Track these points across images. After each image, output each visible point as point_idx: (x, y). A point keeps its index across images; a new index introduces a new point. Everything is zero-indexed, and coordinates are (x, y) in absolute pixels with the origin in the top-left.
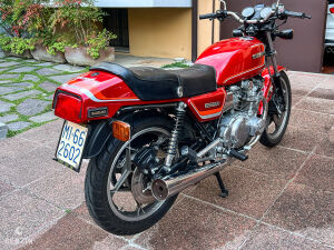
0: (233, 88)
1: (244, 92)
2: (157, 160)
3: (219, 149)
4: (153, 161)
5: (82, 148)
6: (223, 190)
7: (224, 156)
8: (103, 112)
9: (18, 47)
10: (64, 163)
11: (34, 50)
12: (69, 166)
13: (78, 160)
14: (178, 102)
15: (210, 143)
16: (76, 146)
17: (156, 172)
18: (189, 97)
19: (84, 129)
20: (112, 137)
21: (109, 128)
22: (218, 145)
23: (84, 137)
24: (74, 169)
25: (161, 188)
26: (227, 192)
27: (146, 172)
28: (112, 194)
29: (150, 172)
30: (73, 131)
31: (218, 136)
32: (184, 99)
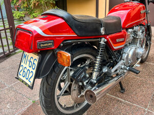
0: (130, 30)
1: (135, 33)
2: (88, 76)
3: (123, 66)
4: (85, 77)
5: (34, 71)
6: (122, 88)
7: (125, 71)
8: (50, 44)
9: (17, 16)
10: (23, 81)
11: (25, 17)
12: (26, 84)
13: (32, 80)
14: (101, 38)
15: (117, 63)
16: (31, 69)
17: (87, 83)
18: (108, 35)
19: (36, 57)
20: (57, 63)
21: (54, 56)
22: (122, 64)
23: (36, 63)
24: (29, 86)
25: (91, 96)
26: (124, 90)
27: (81, 84)
28: (58, 99)
29: (83, 83)
30: (29, 58)
31: (121, 59)
32: (105, 36)
